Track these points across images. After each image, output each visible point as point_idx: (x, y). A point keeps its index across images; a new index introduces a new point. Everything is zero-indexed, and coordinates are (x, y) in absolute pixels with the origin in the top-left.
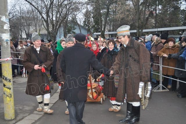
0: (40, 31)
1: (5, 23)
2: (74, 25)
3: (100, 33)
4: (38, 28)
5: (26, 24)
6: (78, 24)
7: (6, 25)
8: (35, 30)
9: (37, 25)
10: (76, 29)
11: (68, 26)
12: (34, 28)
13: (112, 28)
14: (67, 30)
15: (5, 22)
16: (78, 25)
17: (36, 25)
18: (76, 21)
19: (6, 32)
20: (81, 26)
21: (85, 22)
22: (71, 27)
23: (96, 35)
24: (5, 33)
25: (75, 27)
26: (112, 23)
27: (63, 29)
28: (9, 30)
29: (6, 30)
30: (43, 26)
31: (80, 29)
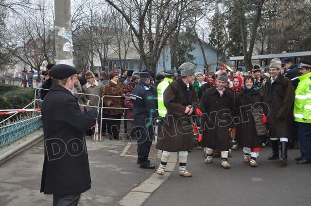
0: (126, 53)
1: (66, 40)
2: (191, 42)
3: (242, 58)
4: (122, 48)
5: (100, 40)
6: (199, 40)
7: (68, 43)
8: (118, 51)
9: (122, 43)
10: (194, 49)
11: (180, 43)
12: (116, 48)
13: (266, 47)
14: (177, 52)
15: (66, 38)
16: (198, 42)
17: (119, 43)
18: (195, 33)
19: (67, 56)
20: (205, 43)
21: (212, 36)
22: (185, 46)
23: (235, 61)
24: (65, 59)
25: (193, 45)
26: (267, 38)
27: (169, 50)
28: (72, 53)
29: (66, 53)
30: (132, 45)
31: (202, 49)
